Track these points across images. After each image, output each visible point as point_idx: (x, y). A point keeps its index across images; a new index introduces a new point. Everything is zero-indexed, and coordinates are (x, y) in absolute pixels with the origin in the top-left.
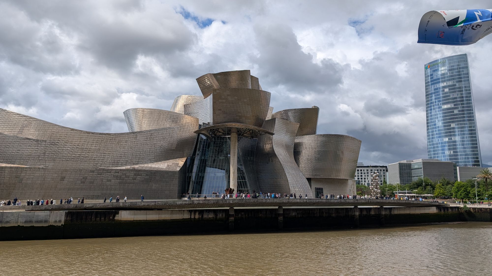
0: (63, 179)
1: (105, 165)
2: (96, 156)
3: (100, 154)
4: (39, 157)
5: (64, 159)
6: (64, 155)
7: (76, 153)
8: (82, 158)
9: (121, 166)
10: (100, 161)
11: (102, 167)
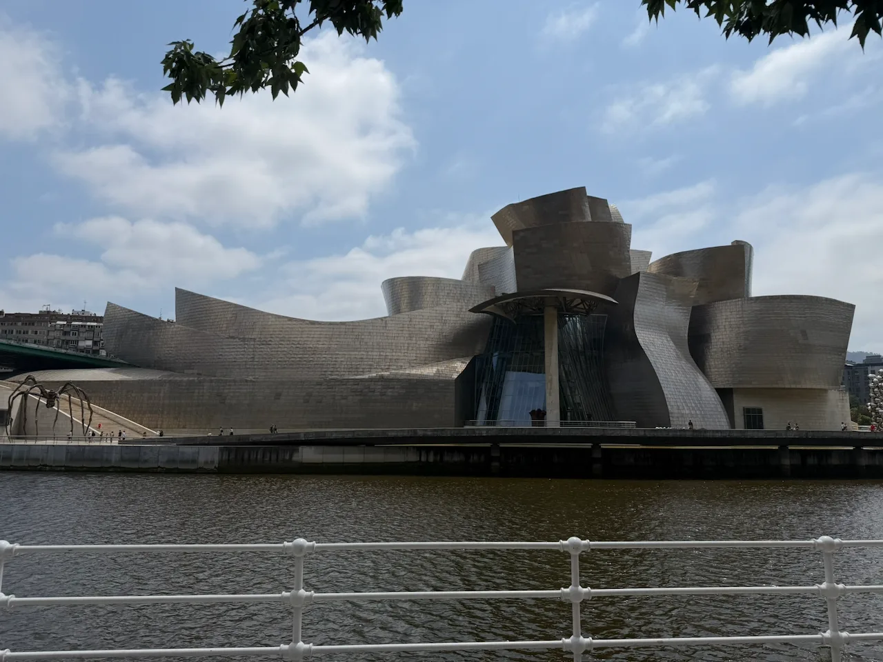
0: (278, 396)
1: (337, 373)
2: (324, 359)
3: (330, 356)
5: (279, 366)
6: (279, 359)
7: (296, 356)
8: (305, 362)
9: (362, 373)
10: (331, 366)
11: (333, 377)
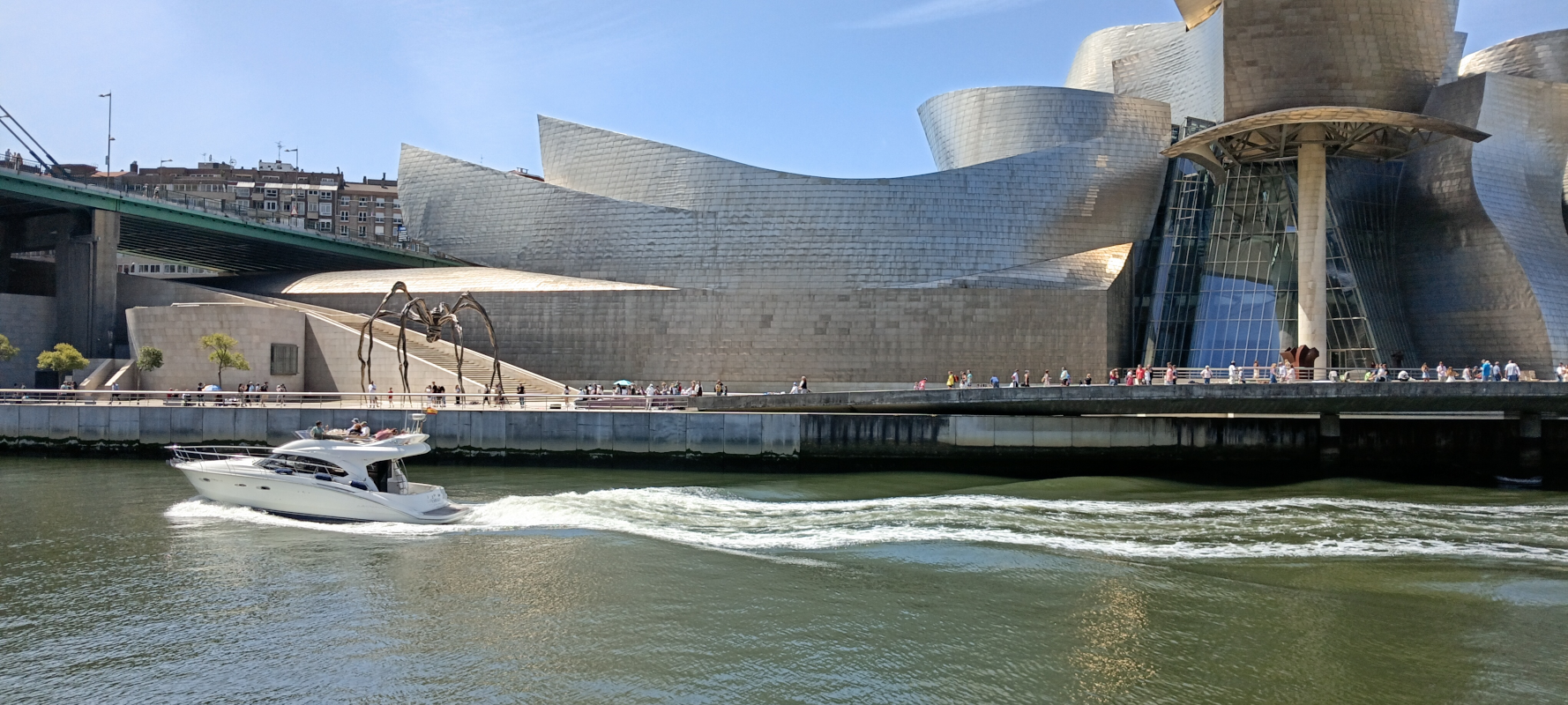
0: (767, 321)
2: (850, 252)
3: (863, 246)
4: (702, 262)
8: (814, 258)
9: (924, 278)
10: (865, 265)
11: (869, 286)
